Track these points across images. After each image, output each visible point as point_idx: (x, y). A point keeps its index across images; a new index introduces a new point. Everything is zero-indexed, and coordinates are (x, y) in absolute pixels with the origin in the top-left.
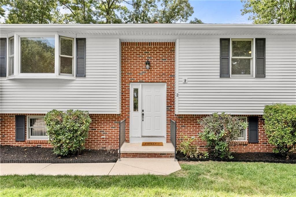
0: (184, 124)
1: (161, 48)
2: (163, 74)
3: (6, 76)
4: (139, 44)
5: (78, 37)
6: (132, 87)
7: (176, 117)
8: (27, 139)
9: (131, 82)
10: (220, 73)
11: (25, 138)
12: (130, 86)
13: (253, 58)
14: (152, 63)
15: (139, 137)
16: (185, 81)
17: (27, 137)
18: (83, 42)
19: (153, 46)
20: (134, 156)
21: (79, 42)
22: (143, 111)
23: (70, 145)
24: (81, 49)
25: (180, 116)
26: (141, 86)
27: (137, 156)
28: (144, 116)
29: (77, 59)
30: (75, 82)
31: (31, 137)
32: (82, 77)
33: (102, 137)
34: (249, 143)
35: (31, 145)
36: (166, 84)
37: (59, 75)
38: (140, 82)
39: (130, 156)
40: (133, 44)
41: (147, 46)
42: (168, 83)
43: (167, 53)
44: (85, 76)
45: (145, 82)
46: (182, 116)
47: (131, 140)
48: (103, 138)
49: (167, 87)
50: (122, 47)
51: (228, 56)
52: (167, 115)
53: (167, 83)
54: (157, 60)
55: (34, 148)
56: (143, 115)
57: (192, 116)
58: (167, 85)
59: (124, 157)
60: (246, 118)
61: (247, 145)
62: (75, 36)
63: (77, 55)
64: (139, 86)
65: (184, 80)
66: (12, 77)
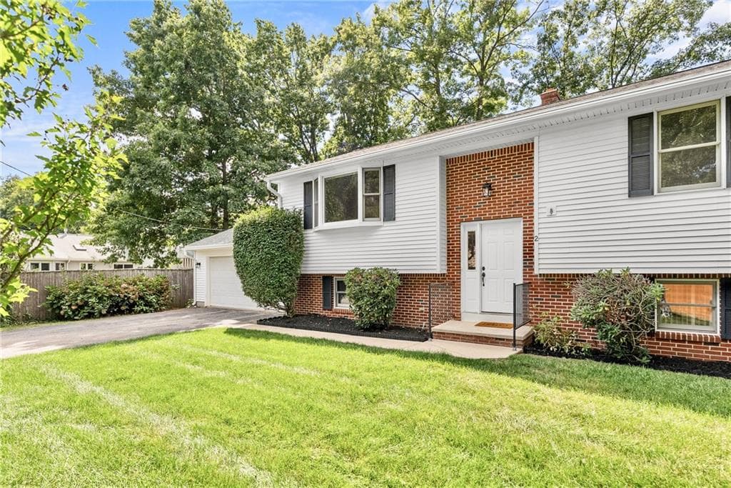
0: (558, 293)
1: (512, 157)
2: (516, 203)
3: (311, 228)
4: (474, 156)
5: (386, 164)
6: (465, 229)
7: (541, 279)
8: (334, 307)
9: (462, 221)
10: (629, 188)
11: (332, 306)
12: (462, 228)
13: (720, 143)
14: (495, 186)
15: (476, 313)
16: (551, 211)
17: (334, 304)
18: (391, 170)
19: (497, 156)
20: (455, 338)
21: (387, 171)
22: (484, 269)
23: (371, 313)
24: (389, 181)
25: (548, 277)
26: (478, 226)
27: (459, 338)
28: (485, 278)
29: (385, 195)
30: (382, 229)
31: (339, 305)
32: (390, 220)
33: (421, 309)
34: (724, 340)
35: (337, 316)
36: (522, 219)
37: (363, 221)
38: (477, 220)
39: (449, 337)
40: (463, 159)
41: (487, 158)
42: (526, 218)
43: (523, 164)
44: (394, 219)
45: (485, 219)
46: (553, 278)
47: (463, 316)
48: (422, 311)
49: (524, 225)
50: (448, 167)
51: (649, 151)
52: (524, 276)
53: (524, 218)
54: (505, 178)
55: (339, 319)
56: (484, 275)
57: (563, 277)
58: (524, 221)
59: (439, 337)
60: (716, 282)
61: (717, 344)
62: (381, 165)
63: (384, 191)
64: (475, 227)
65: (549, 211)
66: (317, 229)
